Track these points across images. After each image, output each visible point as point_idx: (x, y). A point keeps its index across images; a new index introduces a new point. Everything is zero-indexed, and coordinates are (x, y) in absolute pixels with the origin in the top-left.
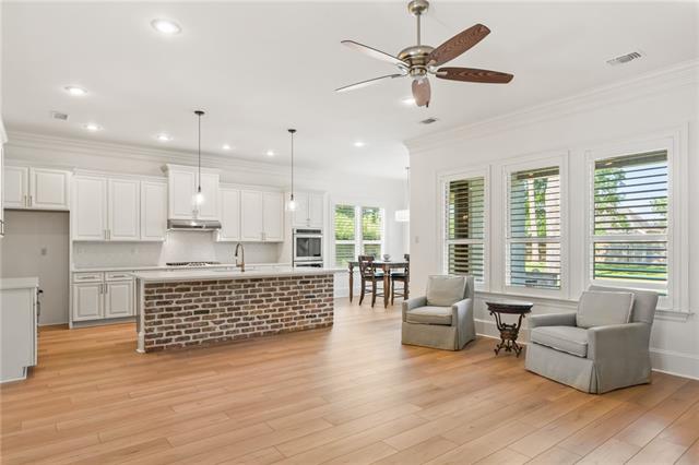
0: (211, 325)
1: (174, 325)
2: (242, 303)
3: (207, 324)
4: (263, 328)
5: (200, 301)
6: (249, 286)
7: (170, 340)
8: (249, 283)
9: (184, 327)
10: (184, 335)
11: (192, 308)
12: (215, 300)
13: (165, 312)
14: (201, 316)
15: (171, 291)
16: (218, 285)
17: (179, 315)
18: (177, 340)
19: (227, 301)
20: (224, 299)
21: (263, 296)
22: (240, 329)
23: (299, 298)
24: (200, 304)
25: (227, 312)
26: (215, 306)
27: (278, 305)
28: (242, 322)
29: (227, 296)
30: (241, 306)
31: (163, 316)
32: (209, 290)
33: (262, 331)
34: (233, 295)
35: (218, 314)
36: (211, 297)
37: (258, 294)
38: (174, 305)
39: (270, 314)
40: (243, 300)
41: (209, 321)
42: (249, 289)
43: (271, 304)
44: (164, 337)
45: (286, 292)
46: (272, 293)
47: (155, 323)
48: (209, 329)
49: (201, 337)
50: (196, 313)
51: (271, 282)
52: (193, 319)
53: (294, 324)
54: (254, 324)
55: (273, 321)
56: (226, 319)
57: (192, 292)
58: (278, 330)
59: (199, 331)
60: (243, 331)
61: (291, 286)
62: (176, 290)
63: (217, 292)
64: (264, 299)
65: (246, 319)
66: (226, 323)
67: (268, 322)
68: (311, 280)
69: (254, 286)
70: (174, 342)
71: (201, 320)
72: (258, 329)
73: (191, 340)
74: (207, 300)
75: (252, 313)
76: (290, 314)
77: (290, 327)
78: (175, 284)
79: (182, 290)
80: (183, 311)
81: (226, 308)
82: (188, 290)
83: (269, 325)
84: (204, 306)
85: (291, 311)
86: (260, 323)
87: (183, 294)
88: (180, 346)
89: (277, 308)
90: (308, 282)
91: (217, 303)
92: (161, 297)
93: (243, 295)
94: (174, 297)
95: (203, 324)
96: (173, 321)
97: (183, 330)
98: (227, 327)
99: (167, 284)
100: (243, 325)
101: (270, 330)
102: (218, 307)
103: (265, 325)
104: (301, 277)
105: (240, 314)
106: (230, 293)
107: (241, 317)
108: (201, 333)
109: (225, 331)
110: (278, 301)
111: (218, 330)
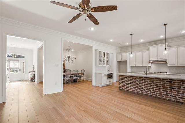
0: (132, 87)
1: (124, 85)
2: (141, 84)
3: (131, 87)
4: (148, 93)
5: (129, 81)
6: (143, 79)
7: (123, 88)
8: (143, 78)
9: (126, 86)
10: (126, 88)
11: (127, 82)
12: (133, 81)
13: (122, 82)
14: (130, 84)
15: (123, 77)
16: (134, 77)
17: (125, 83)
18: (124, 88)
19: (136, 82)
20: (136, 81)
21: (149, 83)
22: (141, 91)
23: (165, 87)
24: (129, 82)
25: (136, 85)
26: (133, 83)
27: (155, 87)
28: (141, 89)
29: (137, 81)
30: (141, 85)
31: (121, 82)
32: (132, 79)
33: (148, 94)
34: (138, 81)
35: (134, 85)
36: (132, 80)
37: (147, 82)
38: (124, 80)
39: (152, 90)
40: (141, 83)
41: (132, 86)
42: (143, 80)
43: (152, 86)
44: (122, 87)
45: (159, 84)
46: (152, 83)
47: (120, 84)
48: (131, 88)
49: (130, 90)
50: (128, 83)
51: (152, 79)
52: (128, 85)
53: (163, 96)
54: (145, 91)
55: (152, 92)
56: (136, 87)
57: (127, 78)
58: (155, 96)
59: (129, 88)
60: (141, 92)
61: (161, 82)
62: (124, 77)
63: (134, 79)
64: (149, 84)
65: (143, 89)
66: (136, 88)
67: (150, 92)
68: (173, 81)
69: (145, 79)
70: (123, 89)
71: (129, 86)
72: (147, 93)
73: (127, 90)
74: (131, 81)
75: (144, 88)
76: (161, 92)
77: (161, 97)
78: (124, 76)
79: (125, 77)
80: (125, 82)
81: (136, 84)
82: (127, 77)
83: (151, 93)
84: (130, 82)
85: (161, 91)
86: (147, 91)
87: (126, 78)
88: (125, 90)
89: (155, 89)
90: (172, 82)
91: (134, 82)
92: (121, 78)
93: (141, 82)
94: (124, 79)
95: (130, 87)
96: (123, 84)
97: (125, 87)
98: (136, 89)
99: (122, 76)
100: (141, 90)
101: (151, 95)
102: (134, 83)
103: (149, 92)
104: (167, 80)
105: (141, 87)
106: (137, 80)
107: (141, 88)
108: (130, 89)
109: (136, 90)
110: (155, 86)
111: (134, 89)
